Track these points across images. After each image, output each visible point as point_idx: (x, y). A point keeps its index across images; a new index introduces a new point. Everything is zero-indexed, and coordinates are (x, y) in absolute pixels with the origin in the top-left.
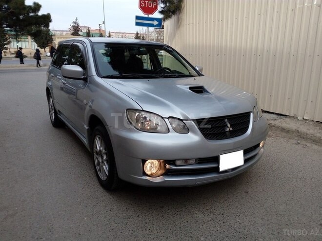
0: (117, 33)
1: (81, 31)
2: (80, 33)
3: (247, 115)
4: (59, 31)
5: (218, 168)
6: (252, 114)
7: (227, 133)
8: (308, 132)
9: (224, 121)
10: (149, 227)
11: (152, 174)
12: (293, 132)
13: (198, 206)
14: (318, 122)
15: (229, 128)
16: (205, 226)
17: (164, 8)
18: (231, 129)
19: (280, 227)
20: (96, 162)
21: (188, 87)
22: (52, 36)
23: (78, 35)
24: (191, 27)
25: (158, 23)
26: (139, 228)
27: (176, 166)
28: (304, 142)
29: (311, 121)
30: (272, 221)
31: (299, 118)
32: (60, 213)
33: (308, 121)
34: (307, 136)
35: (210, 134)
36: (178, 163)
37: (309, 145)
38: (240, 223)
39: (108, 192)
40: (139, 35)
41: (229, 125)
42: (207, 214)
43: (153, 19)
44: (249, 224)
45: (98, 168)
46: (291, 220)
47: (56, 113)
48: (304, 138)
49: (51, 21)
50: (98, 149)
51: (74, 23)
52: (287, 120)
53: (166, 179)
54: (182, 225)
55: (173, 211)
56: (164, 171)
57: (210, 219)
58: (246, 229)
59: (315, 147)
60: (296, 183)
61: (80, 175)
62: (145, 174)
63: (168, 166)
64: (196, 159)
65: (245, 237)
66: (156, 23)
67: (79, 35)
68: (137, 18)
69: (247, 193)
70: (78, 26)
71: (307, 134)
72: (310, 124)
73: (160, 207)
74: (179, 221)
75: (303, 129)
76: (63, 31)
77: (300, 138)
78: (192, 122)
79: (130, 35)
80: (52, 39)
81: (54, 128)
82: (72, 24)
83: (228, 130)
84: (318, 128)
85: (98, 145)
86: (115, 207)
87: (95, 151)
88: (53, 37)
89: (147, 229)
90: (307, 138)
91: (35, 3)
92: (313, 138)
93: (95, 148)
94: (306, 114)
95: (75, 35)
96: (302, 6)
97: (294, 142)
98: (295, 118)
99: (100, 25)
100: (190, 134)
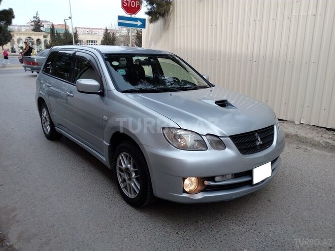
0: (82, 28)
1: (43, 27)
2: (42, 28)
3: (271, 128)
4: (17, 26)
5: (252, 181)
6: (275, 127)
7: (258, 147)
8: (307, 136)
9: (255, 136)
10: (192, 243)
11: (190, 191)
12: (292, 136)
13: (230, 218)
14: (314, 126)
15: (259, 142)
16: (243, 237)
17: (151, 9)
18: (261, 143)
19: (310, 233)
20: (120, 180)
21: (214, 101)
22: (10, 32)
23: (39, 31)
24: (182, 31)
25: (141, 23)
26: (182, 245)
27: (215, 182)
28: (304, 146)
29: (308, 125)
30: (301, 228)
31: (296, 122)
32: (96, 236)
33: (305, 124)
34: (307, 140)
35: (244, 149)
36: (217, 179)
37: (309, 149)
38: (274, 232)
39: (137, 210)
40: (109, 31)
41: (259, 139)
42: (241, 226)
43: (136, 20)
44: (282, 232)
45: (122, 186)
46: (318, 225)
47: (52, 125)
48: (303, 142)
49: (13, 17)
50: (124, 166)
51: (35, 17)
52: (285, 124)
53: (206, 196)
54: (222, 238)
55: (208, 225)
56: (203, 188)
57: (245, 230)
58: (282, 237)
59: (315, 150)
60: (310, 188)
61: (100, 193)
62: (184, 192)
63: (206, 183)
64: (232, 175)
65: (283, 245)
66: (139, 23)
67: (42, 31)
68: (120, 18)
69: (270, 201)
70: (39, 21)
71: (306, 138)
72: (307, 128)
73: (194, 222)
74: (218, 235)
75: (302, 133)
76: (21, 26)
77: (300, 143)
78: (229, 138)
79: (97, 30)
80: (11, 35)
81: (49, 141)
82: (32, 20)
83: (258, 143)
84: (315, 132)
85: (124, 163)
86: (151, 226)
87: (117, 168)
88: (12, 33)
89: (191, 246)
90: (306, 142)
92: (313, 142)
93: (118, 165)
94: (302, 119)
95: (37, 31)
96: (298, 14)
97: (295, 146)
98: (292, 122)
99: (65, 20)
100: (227, 149)
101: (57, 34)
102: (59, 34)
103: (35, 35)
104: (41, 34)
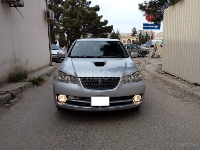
1: (137, 33)
11: (62, 102)
21: (94, 62)
23: (135, 36)
24: (166, 29)
36: (70, 97)
41: (100, 82)
51: (133, 29)
64: (79, 98)
68: (144, 25)
70: (135, 31)
78: (79, 78)
91: (105, 20)
95: (133, 36)
101: (142, 36)
102: (143, 37)
103: (132, 38)
104: (135, 38)
